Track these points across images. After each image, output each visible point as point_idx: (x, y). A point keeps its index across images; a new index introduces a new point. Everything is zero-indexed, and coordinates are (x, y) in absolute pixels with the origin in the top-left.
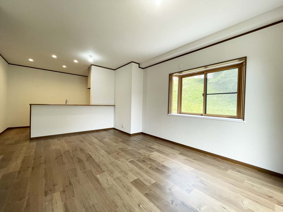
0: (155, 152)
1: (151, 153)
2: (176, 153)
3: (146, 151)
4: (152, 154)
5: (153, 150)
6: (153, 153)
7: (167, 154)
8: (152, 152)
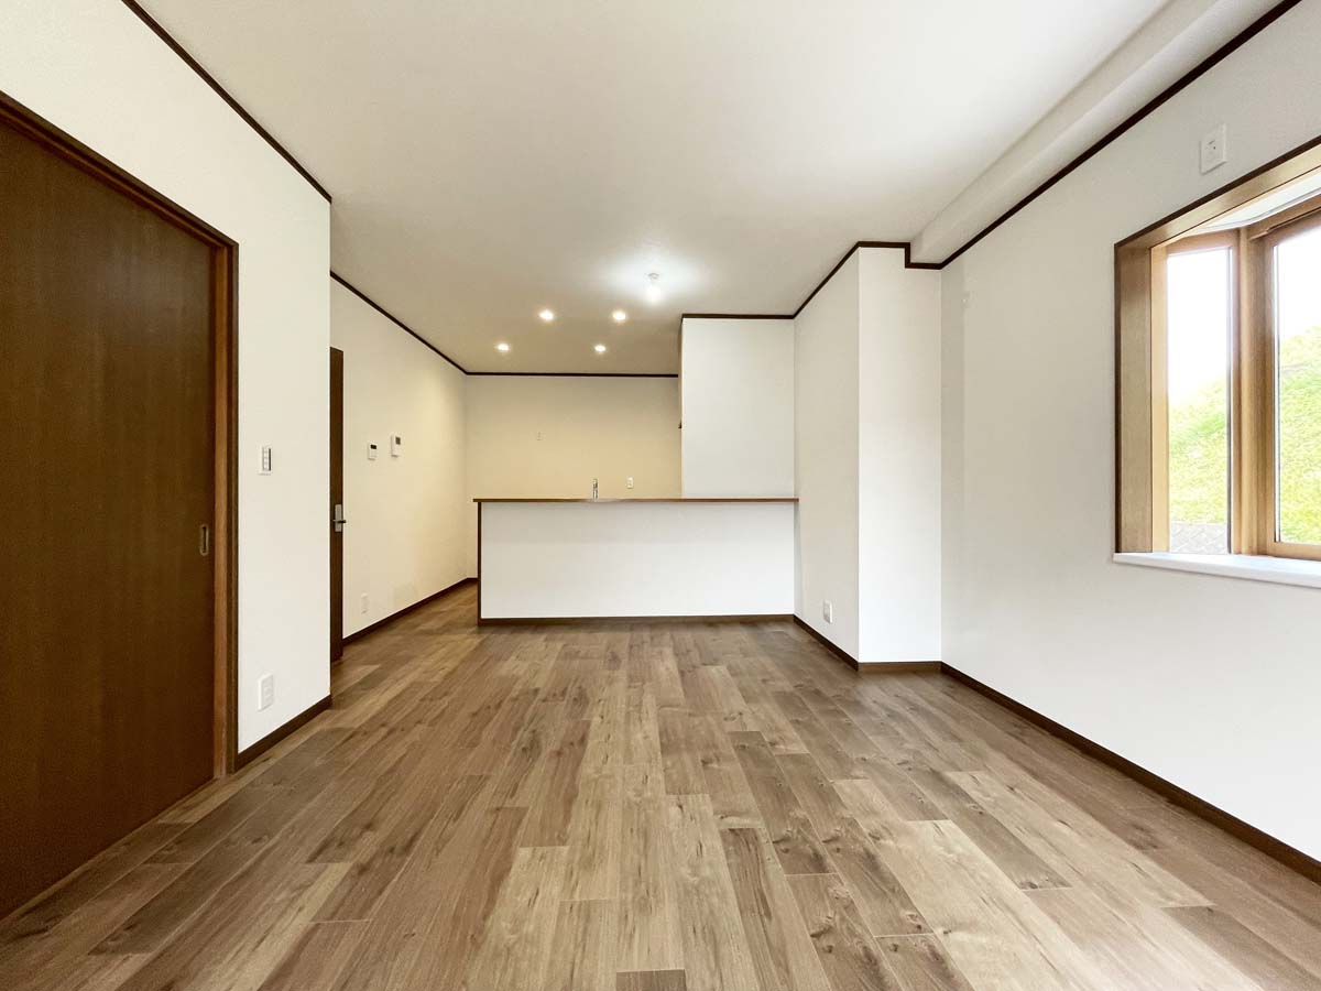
0: (947, 825)
1: (910, 823)
2: (1153, 894)
3: (887, 794)
4: (908, 832)
5: (940, 804)
6: (928, 825)
7: (1049, 871)
8: (930, 814)
